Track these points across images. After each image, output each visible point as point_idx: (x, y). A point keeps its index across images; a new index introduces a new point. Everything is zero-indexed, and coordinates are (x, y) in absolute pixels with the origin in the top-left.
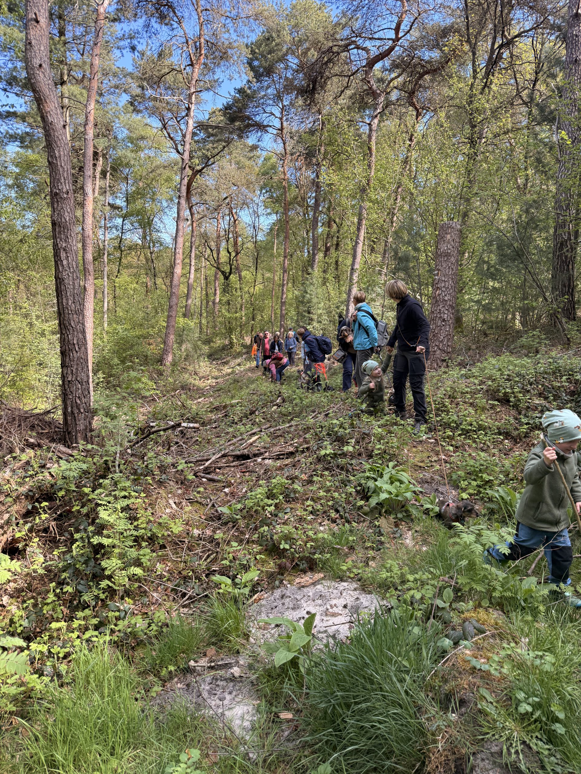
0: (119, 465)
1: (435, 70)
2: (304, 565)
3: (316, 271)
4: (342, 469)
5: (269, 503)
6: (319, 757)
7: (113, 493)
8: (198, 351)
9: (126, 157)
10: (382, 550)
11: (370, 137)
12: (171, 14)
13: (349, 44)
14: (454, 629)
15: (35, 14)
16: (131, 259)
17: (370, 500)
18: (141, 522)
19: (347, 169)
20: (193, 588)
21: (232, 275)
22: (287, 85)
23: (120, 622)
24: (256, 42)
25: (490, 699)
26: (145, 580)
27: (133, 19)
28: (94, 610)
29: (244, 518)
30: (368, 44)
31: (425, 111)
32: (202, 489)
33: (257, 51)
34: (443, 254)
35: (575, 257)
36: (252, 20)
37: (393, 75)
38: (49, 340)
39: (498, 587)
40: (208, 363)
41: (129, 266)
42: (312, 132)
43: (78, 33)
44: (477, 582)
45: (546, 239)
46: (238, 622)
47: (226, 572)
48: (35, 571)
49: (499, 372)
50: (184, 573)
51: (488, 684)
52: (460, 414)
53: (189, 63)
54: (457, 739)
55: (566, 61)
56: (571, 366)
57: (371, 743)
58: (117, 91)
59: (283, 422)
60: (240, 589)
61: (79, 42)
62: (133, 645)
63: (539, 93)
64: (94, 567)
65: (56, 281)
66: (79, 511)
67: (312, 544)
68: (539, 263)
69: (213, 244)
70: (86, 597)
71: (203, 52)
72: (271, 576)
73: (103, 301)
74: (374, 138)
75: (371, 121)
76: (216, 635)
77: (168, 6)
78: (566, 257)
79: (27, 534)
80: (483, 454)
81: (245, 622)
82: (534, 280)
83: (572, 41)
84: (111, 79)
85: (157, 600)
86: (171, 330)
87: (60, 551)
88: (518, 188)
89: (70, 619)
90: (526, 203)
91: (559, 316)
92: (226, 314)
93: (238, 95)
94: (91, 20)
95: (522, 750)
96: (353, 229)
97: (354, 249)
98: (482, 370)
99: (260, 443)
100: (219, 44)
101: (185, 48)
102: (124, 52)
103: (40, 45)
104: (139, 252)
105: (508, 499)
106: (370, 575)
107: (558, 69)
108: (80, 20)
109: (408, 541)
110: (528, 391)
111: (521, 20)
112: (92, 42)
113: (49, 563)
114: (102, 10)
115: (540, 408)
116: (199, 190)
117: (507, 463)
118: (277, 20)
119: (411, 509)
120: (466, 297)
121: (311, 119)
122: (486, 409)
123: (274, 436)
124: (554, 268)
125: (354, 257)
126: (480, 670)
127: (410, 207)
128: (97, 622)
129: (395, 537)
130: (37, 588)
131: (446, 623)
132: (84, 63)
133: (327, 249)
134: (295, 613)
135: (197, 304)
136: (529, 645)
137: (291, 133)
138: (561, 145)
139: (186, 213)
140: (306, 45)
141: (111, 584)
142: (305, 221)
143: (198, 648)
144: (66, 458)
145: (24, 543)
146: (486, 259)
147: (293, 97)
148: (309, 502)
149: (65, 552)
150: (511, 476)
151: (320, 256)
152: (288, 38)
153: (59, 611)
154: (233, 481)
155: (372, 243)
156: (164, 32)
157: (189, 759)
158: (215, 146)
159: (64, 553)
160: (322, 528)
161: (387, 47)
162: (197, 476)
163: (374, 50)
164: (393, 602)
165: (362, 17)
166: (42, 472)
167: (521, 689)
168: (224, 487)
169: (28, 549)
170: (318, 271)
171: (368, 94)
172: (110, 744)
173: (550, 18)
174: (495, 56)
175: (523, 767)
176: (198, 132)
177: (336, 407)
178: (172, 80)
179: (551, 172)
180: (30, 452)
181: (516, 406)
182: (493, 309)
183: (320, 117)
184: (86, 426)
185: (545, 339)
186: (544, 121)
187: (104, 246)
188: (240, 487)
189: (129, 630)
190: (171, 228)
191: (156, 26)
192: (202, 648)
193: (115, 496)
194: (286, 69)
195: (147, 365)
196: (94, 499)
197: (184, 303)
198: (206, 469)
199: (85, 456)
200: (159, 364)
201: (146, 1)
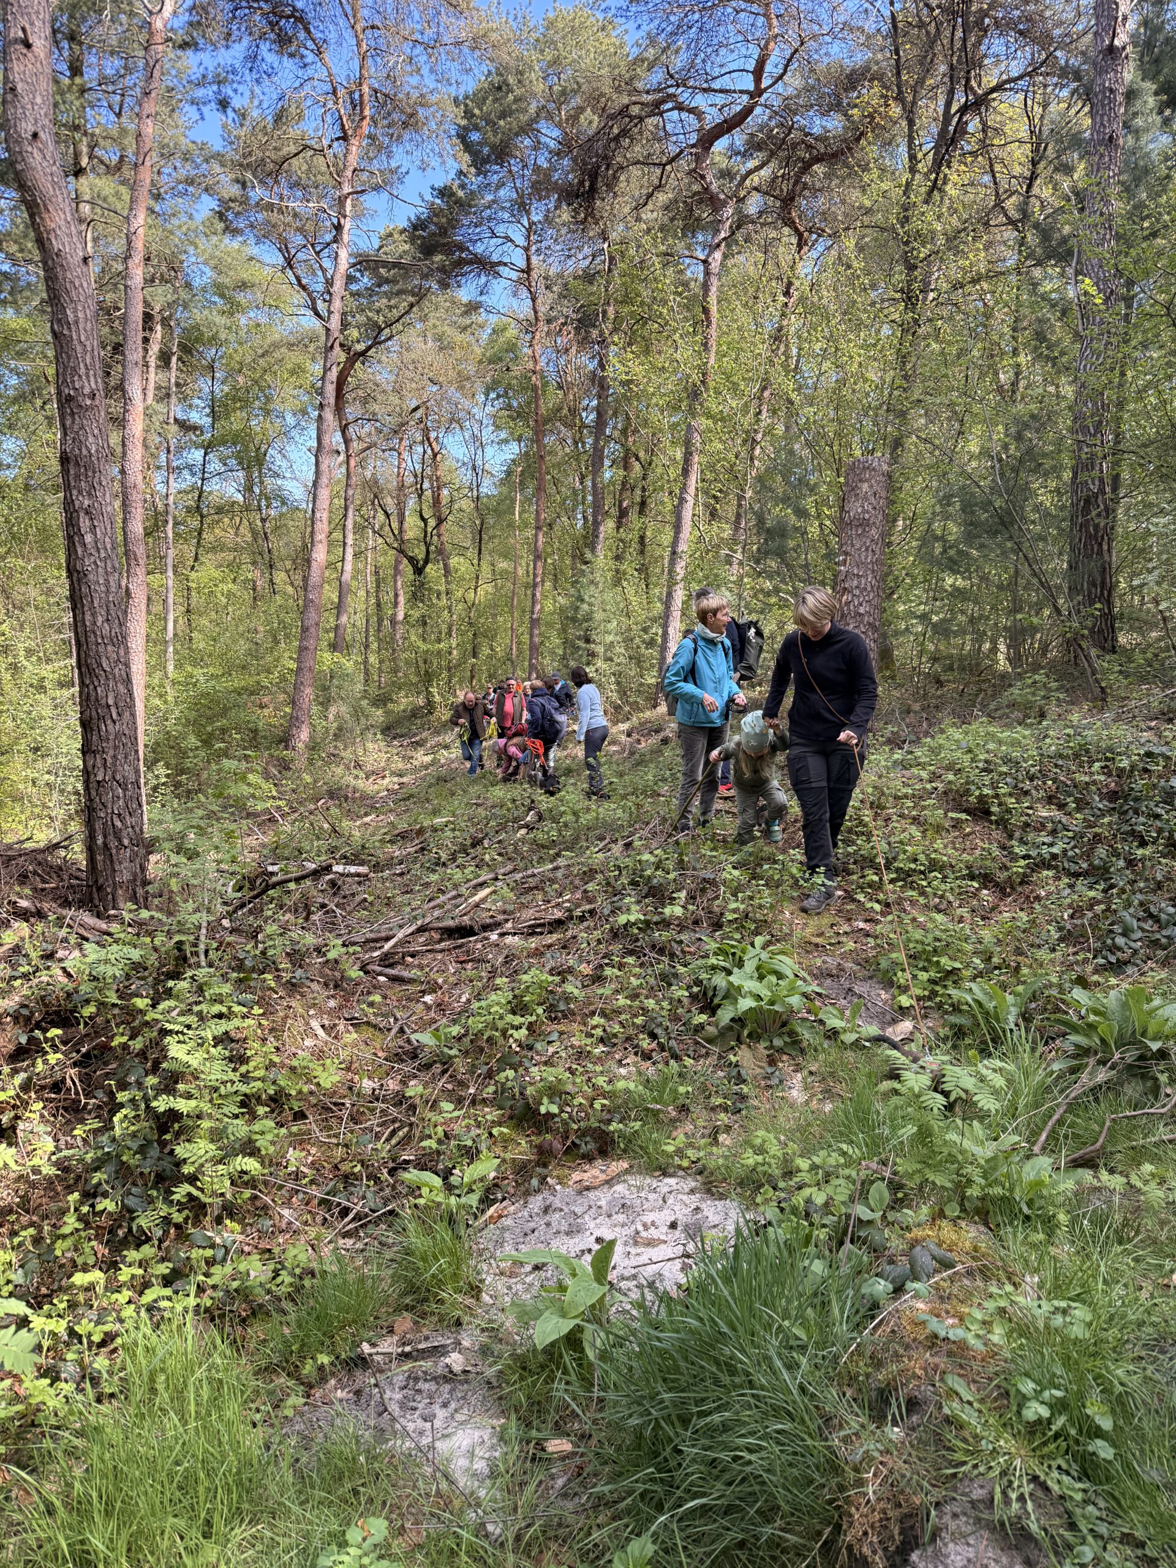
0: (206, 952)
1: (834, 155)
2: (588, 1146)
3: (602, 558)
4: (661, 951)
5: (516, 1023)
6: (627, 1526)
7: (196, 1009)
8: (363, 721)
9: (210, 325)
10: (744, 1112)
11: (706, 287)
12: (302, 35)
13: (663, 101)
14: (891, 1262)
15: (24, 30)
16: (223, 532)
17: (719, 1012)
18: (255, 1066)
19: (660, 353)
20: (364, 1197)
21: (430, 566)
22: (537, 182)
23: (216, 1270)
24: (474, 95)
25: (967, 1397)
26: (266, 1183)
27: (223, 42)
28: (159, 1248)
29: (466, 1053)
30: (700, 101)
31: (814, 236)
32: (377, 998)
33: (477, 111)
34: (855, 522)
35: (1112, 528)
36: (466, 50)
37: (751, 164)
38: (54, 699)
39: (976, 1178)
40: (383, 744)
41: (218, 547)
42: (589, 277)
43: (109, 72)
44: (936, 1168)
45: (1057, 491)
46: (457, 1262)
47: (429, 1165)
48: (36, 1170)
49: (969, 756)
50: (345, 1167)
51: (961, 1367)
52: (892, 839)
53: (339, 134)
54: (903, 1476)
55: (1092, 139)
56: (1109, 743)
57: (733, 1492)
58: (191, 189)
59: (541, 860)
60: (459, 1196)
61: (110, 88)
62: (244, 1314)
63: (1038, 204)
64: (159, 1159)
65: (70, 576)
66: (125, 1047)
67: (605, 1102)
68: (1043, 539)
69: (390, 503)
70: (144, 1221)
71: (367, 112)
72: (522, 1170)
73: (165, 619)
74: (713, 289)
75: (708, 256)
76: (412, 1289)
77: (296, 18)
78: (1096, 526)
79: (18, 1096)
80: (939, 918)
81: (472, 1263)
82: (1035, 574)
83: (1102, 101)
84: (178, 165)
85: (290, 1223)
86: (307, 678)
87: (87, 1128)
88: (1000, 389)
89: (111, 1266)
90: (1017, 420)
91: (1084, 644)
92: (420, 643)
93: (438, 201)
94: (135, 45)
95: (1031, 1495)
96: (673, 473)
97: (677, 512)
98: (935, 751)
99: (495, 902)
100: (401, 96)
101: (330, 104)
102: (205, 110)
103: (34, 93)
104: (238, 519)
105: (991, 1006)
106: (721, 1161)
107: (1076, 156)
108: (114, 43)
109: (795, 1093)
110: (1026, 793)
111: (1003, 58)
112: (138, 90)
113: (65, 1153)
114: (158, 24)
115: (1050, 826)
116: (361, 393)
117: (987, 935)
118: (517, 49)
119: (799, 1030)
120: (901, 608)
121: (587, 250)
122: (944, 828)
123: (524, 889)
124: (1072, 550)
125: (677, 528)
126: (946, 1339)
127: (787, 428)
128: (168, 1271)
129: (770, 1084)
130: (41, 1205)
131: (876, 1251)
132: (123, 131)
133: (623, 513)
134: (572, 1242)
135: (358, 623)
136: (1040, 1287)
137: (546, 278)
138: (1085, 307)
139: (336, 439)
140: (576, 101)
141: (195, 1193)
142: (577, 457)
143: (376, 1318)
144: (97, 939)
145: (12, 1114)
146: (939, 533)
147: (551, 206)
148: (597, 1020)
149: (99, 1129)
150: (995, 960)
151: (608, 526)
152: (540, 87)
153: (87, 1250)
154: (440, 981)
155: (712, 501)
156: (287, 71)
157: (364, 1539)
158: (393, 302)
159: (96, 1132)
160: (623, 1071)
161: (738, 108)
162: (367, 972)
163: (712, 112)
164: (771, 1213)
165: (688, 47)
166: (48, 968)
167: (1027, 1375)
168: (423, 992)
169: (21, 1125)
170: (606, 556)
171: (701, 202)
172: (203, 1515)
173: (1058, 54)
174: (951, 128)
175: (1034, 1527)
176: (358, 275)
177: (648, 829)
178: (305, 167)
179: (1064, 359)
180: (21, 928)
181: (1002, 823)
182: (954, 632)
183: (606, 246)
184: (135, 875)
185: (1057, 690)
186: (1049, 258)
187: (167, 505)
188: (456, 992)
189: (235, 1284)
190: (304, 468)
191: (271, 58)
192: (384, 1317)
193: (200, 1014)
194: (535, 149)
195: (256, 747)
196: (157, 1021)
197: (332, 622)
198: (386, 956)
199: (138, 935)
200: (282, 746)
201: (250, 7)
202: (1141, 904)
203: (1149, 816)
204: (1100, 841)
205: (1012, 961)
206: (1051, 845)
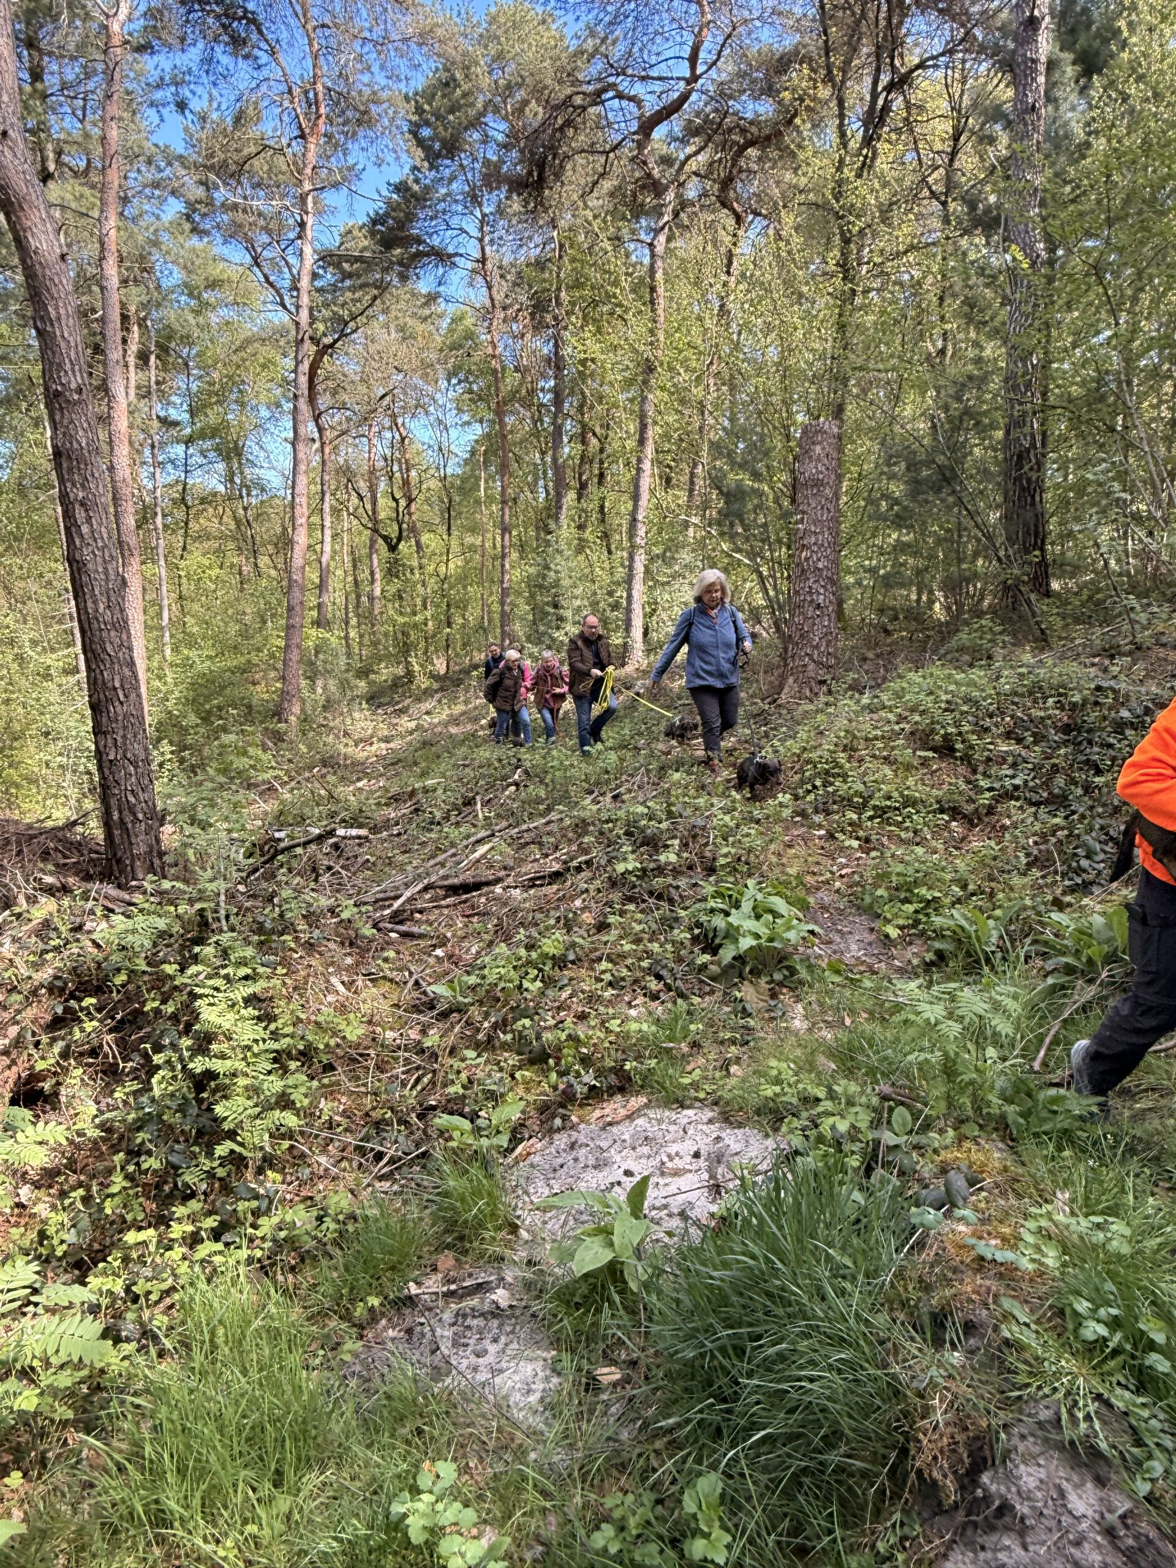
0: (227, 917)
1: (768, 138)
3: (565, 531)
4: (660, 897)
7: (223, 972)
8: (349, 693)
9: (182, 323)
10: (752, 1044)
11: (652, 271)
12: (254, 36)
13: (605, 90)
14: (926, 1186)
16: (207, 521)
17: (721, 951)
18: (283, 1023)
20: (396, 1142)
21: (403, 543)
22: (488, 174)
23: (262, 1221)
24: (424, 91)
25: (1023, 1319)
26: (302, 1133)
27: (179, 46)
28: (205, 1201)
29: (481, 1003)
30: (639, 89)
31: (751, 217)
32: (391, 954)
33: (426, 107)
34: (810, 483)
35: (1043, 481)
36: (414, 46)
37: (690, 150)
38: (60, 686)
40: (368, 713)
41: (204, 536)
42: (540, 265)
43: (70, 77)
46: (493, 1200)
47: (456, 1109)
48: (81, 1134)
49: (932, 697)
50: (376, 1115)
51: (1012, 1288)
52: (867, 779)
53: (296, 133)
54: (968, 1400)
55: (1015, 109)
56: (1060, 679)
58: (157, 192)
59: (531, 816)
60: (488, 1137)
61: (72, 93)
62: (293, 1262)
64: (198, 1115)
65: (71, 566)
66: (157, 1011)
69: (363, 486)
70: (188, 1177)
71: (322, 111)
72: (545, 1110)
73: (160, 606)
74: (660, 271)
75: (654, 239)
76: (451, 1225)
77: (248, 20)
78: (1029, 480)
79: (58, 1063)
80: (917, 851)
81: (507, 1200)
83: (1024, 71)
84: (143, 168)
85: (326, 1170)
86: (295, 655)
87: (127, 1090)
89: (162, 1221)
91: (1024, 590)
92: (397, 617)
93: (395, 196)
94: (94, 49)
95: (1096, 1412)
96: (631, 444)
97: (636, 482)
98: (899, 695)
99: (493, 857)
100: (353, 94)
101: (286, 104)
102: (165, 111)
104: (221, 509)
105: (972, 930)
106: (735, 1092)
107: (998, 127)
108: (73, 47)
109: (797, 1023)
110: (987, 730)
112: (100, 93)
113: (108, 1115)
114: (115, 27)
115: (1010, 759)
116: (330, 384)
117: (961, 864)
118: (462, 44)
121: (538, 239)
122: (913, 767)
123: (521, 844)
124: (1007, 501)
125: (636, 497)
126: (993, 1261)
128: (216, 1224)
129: (774, 1016)
130: (87, 1165)
131: (907, 1174)
132: (87, 136)
133: (583, 486)
134: (601, 1175)
135: (338, 601)
136: (1073, 1203)
137: (500, 267)
138: (1012, 272)
139: (311, 428)
140: (520, 95)
141: (238, 1149)
142: (536, 434)
143: (419, 1257)
144: (123, 910)
145: (54, 1081)
147: (502, 197)
148: (604, 965)
149: (138, 1091)
150: (971, 887)
151: (570, 497)
152: (486, 82)
153: (136, 1206)
154: (449, 935)
155: (667, 471)
156: (243, 74)
157: (435, 1483)
158: (357, 295)
159: (135, 1093)
160: (633, 1012)
161: (676, 95)
162: (379, 930)
163: (651, 99)
164: (797, 1141)
165: (625, 38)
166: (78, 940)
167: (1080, 1294)
168: (434, 946)
169: (63, 1091)
170: (569, 526)
171: (643, 187)
172: (273, 1466)
173: (976, 31)
174: (878, 107)
175: (1103, 1446)
176: (321, 272)
177: (633, 781)
178: (266, 168)
180: (49, 903)
181: (966, 759)
183: (555, 234)
184: (151, 846)
185: (1002, 633)
186: (976, 228)
187: (154, 499)
188: (465, 944)
189: (283, 1234)
190: (281, 458)
191: (225, 60)
192: (427, 1256)
193: (226, 977)
194: (485, 142)
195: (252, 723)
196: (186, 985)
197: (314, 601)
198: (396, 914)
199: (160, 903)
200: (275, 720)
201: (203, 10)
202: (1102, 828)
203: (1102, 746)
204: (1057, 771)
205: (987, 886)
206: (1013, 777)
